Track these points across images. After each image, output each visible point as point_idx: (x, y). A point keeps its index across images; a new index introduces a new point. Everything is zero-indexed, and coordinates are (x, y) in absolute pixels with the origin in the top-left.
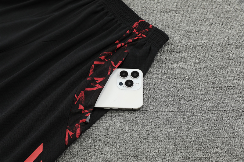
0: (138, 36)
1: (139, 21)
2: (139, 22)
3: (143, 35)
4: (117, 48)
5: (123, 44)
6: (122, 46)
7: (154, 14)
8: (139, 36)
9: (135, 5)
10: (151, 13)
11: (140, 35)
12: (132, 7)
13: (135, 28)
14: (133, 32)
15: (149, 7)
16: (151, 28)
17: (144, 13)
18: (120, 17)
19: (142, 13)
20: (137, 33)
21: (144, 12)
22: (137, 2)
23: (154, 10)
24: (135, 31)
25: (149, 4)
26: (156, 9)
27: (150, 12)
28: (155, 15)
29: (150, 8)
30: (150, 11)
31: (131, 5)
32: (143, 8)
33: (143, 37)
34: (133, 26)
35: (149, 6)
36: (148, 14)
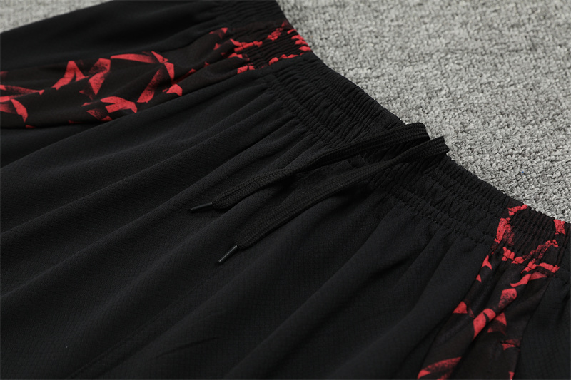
0: (527, 269)
1: (511, 214)
2: (512, 217)
3: (544, 265)
4: (476, 334)
5: (490, 313)
6: (489, 323)
7: (559, 174)
8: (532, 272)
9: (477, 149)
10: (546, 169)
11: (532, 265)
12: (471, 158)
13: (504, 243)
14: (504, 259)
15: (528, 149)
16: (563, 232)
17: (520, 173)
18: (433, 209)
19: (512, 174)
20: (520, 260)
21: (518, 171)
22: (481, 138)
23: (553, 157)
24: (508, 253)
25: (526, 138)
26: (559, 152)
27: (541, 169)
28: (562, 175)
29: (537, 152)
30: (540, 165)
31: (463, 150)
32: (512, 155)
33: (549, 274)
34: (494, 235)
35: (531, 147)
36: (534, 175)
